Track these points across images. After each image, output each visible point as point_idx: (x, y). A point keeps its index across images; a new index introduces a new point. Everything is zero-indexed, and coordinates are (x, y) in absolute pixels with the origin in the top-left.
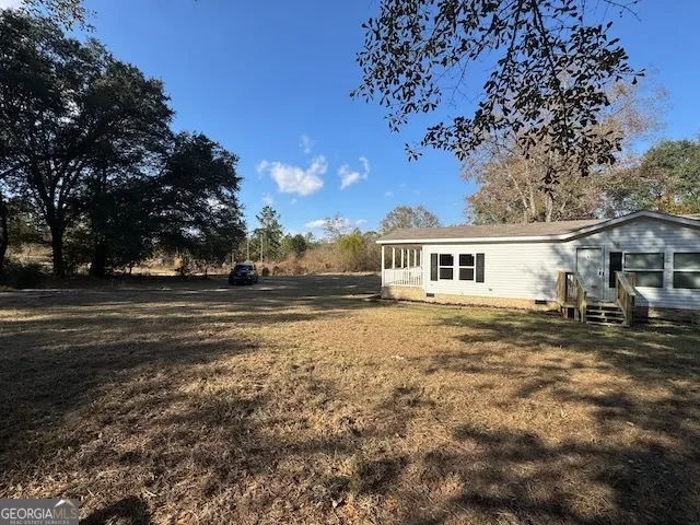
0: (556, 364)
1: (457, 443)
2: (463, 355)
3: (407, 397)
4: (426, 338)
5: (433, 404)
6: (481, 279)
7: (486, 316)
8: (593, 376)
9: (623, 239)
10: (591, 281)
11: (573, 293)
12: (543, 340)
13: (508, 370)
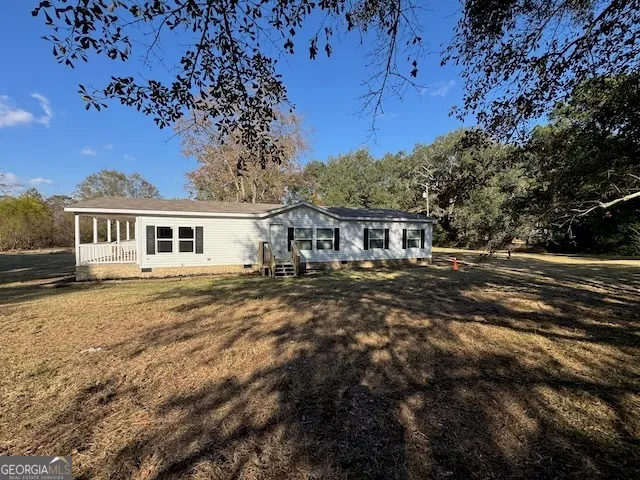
0: (254, 313)
1: (160, 420)
2: (177, 326)
3: (100, 394)
4: (136, 318)
5: (135, 390)
6: (200, 250)
7: (204, 284)
8: (275, 315)
9: (294, 219)
10: (278, 248)
11: (268, 256)
12: (247, 296)
13: (218, 329)
